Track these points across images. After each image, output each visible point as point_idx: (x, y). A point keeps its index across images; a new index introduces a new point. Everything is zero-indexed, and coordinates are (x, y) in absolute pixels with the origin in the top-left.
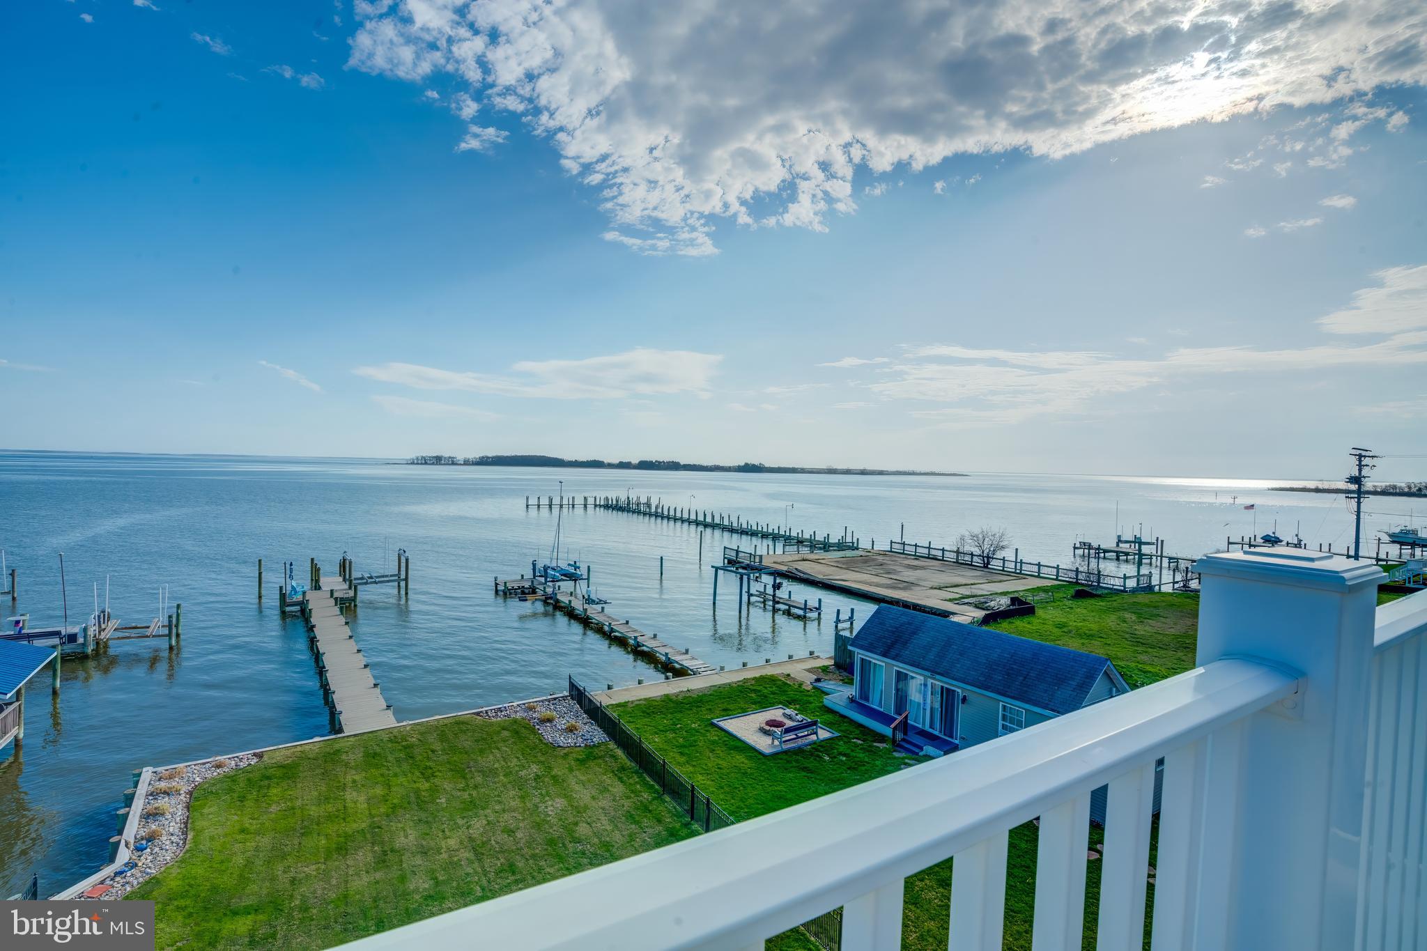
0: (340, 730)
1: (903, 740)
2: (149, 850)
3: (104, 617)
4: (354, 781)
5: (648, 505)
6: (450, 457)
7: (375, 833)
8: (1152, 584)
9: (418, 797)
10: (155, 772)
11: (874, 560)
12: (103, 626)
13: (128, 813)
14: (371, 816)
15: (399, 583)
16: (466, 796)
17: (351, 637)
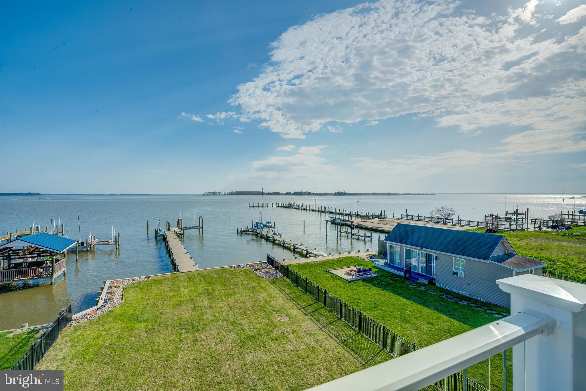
0: (178, 271)
1: (409, 277)
2: (109, 303)
3: (93, 238)
4: (183, 285)
5: (298, 205)
6: (218, 192)
7: (191, 301)
8: (524, 228)
9: (208, 291)
10: (111, 281)
11: (394, 221)
12: (93, 241)
13: (102, 292)
14: (190, 296)
15: (200, 229)
16: (226, 291)
17: (182, 244)
